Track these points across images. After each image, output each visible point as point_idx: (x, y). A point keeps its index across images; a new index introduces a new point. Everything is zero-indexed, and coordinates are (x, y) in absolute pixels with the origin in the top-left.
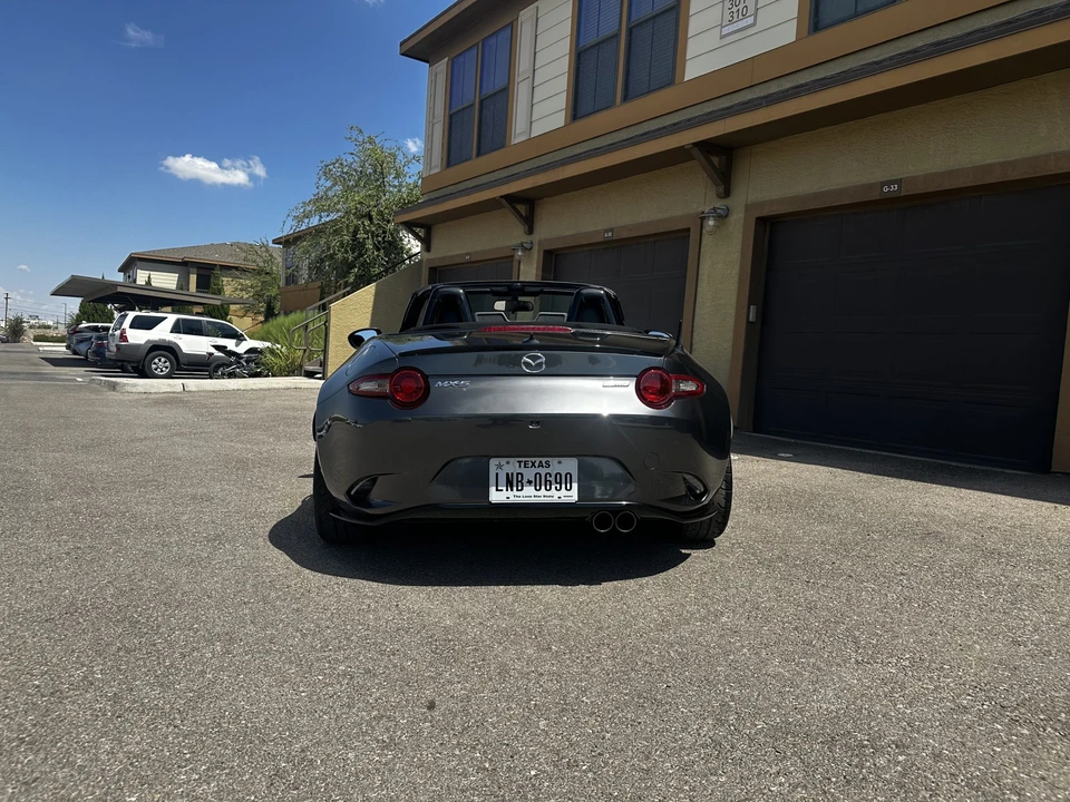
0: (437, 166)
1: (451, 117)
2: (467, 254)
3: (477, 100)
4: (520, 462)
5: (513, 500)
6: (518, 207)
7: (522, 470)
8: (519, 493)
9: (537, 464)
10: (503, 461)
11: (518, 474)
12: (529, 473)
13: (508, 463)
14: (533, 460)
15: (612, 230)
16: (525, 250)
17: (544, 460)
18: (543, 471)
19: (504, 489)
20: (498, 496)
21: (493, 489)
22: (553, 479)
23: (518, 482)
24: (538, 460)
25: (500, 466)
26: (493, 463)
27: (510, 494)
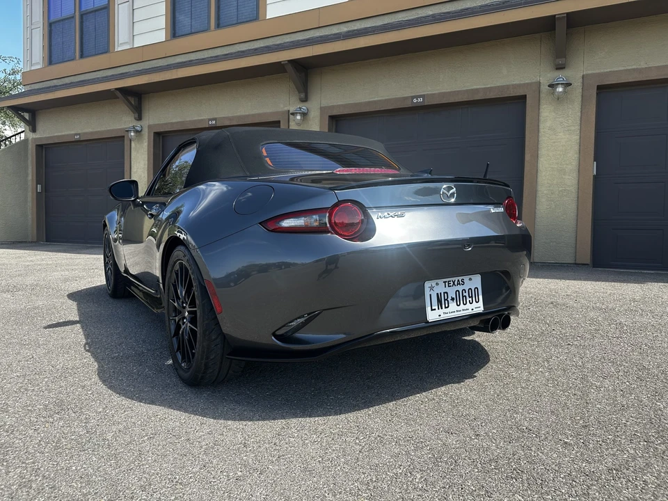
0: (38, 63)
1: (50, 25)
2: (76, 134)
3: (77, 14)
4: (445, 282)
5: (444, 317)
6: (130, 98)
7: (448, 289)
8: (447, 310)
9: (456, 283)
10: (433, 283)
11: (444, 293)
12: (452, 292)
13: (437, 284)
14: (453, 279)
15: (215, 119)
16: (137, 132)
17: (460, 278)
18: (460, 288)
19: (436, 308)
20: (432, 316)
21: (428, 309)
22: (467, 294)
23: (445, 300)
24: (456, 279)
25: (432, 288)
26: (427, 284)
27: (441, 311)
